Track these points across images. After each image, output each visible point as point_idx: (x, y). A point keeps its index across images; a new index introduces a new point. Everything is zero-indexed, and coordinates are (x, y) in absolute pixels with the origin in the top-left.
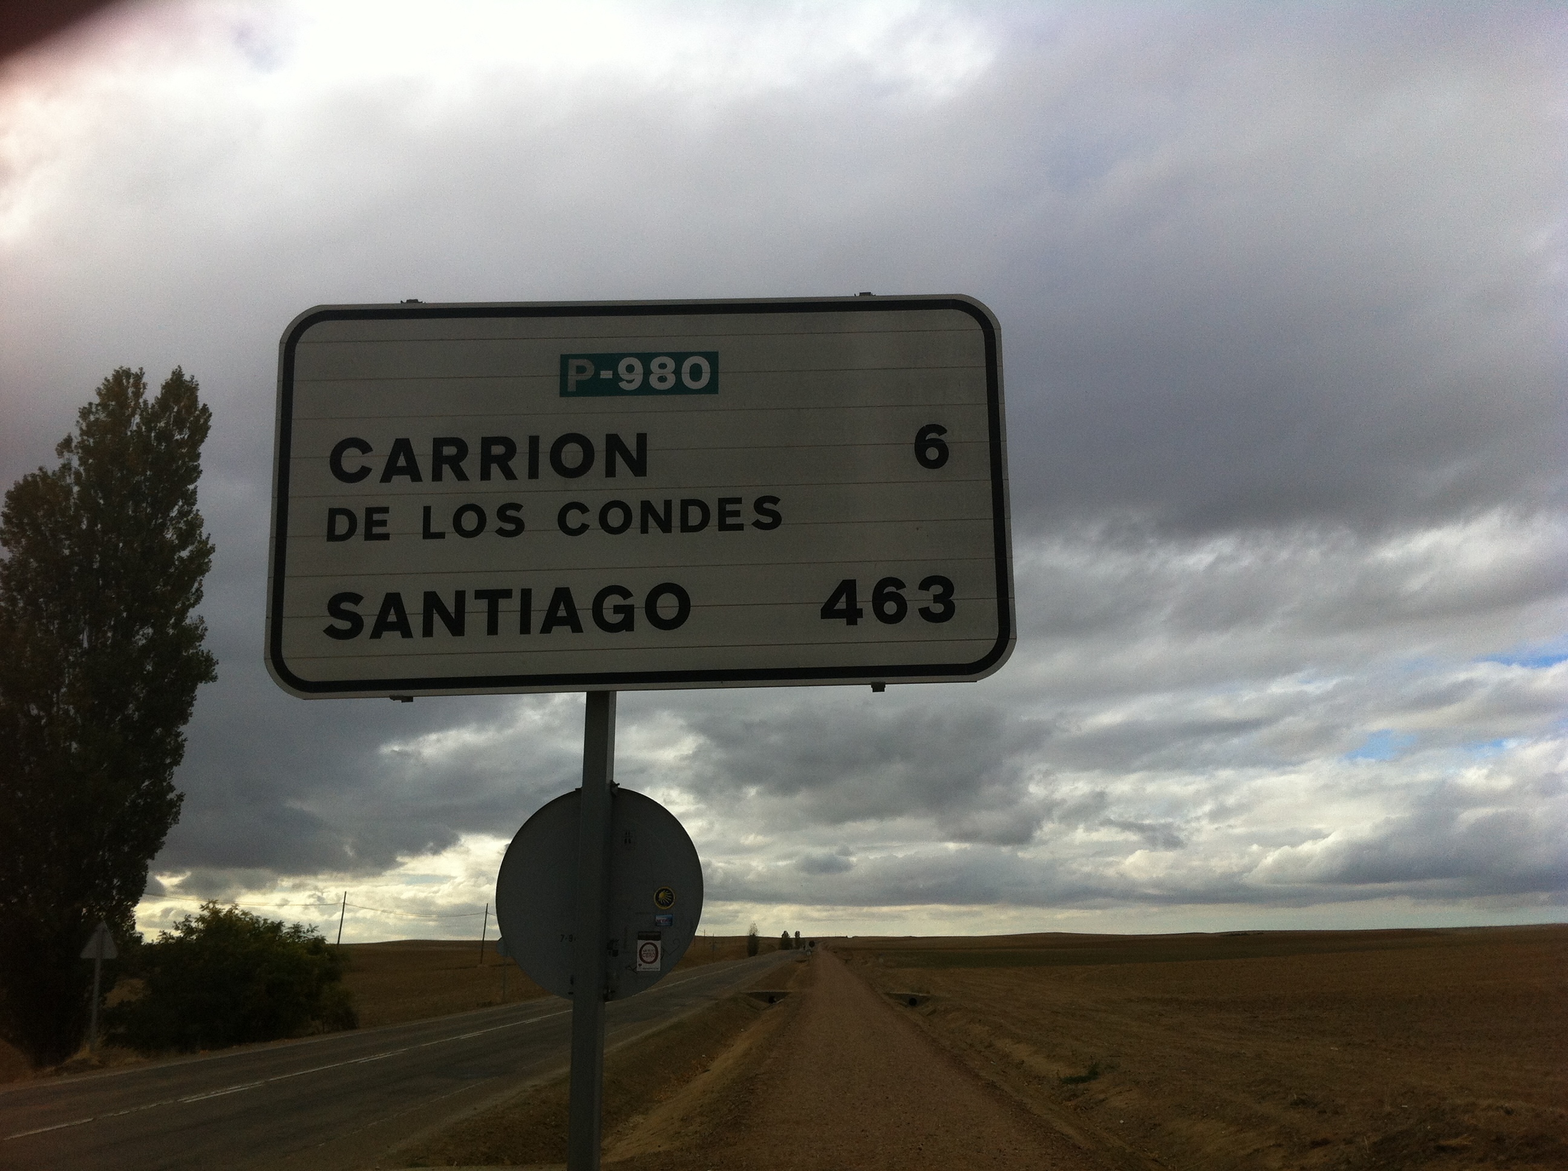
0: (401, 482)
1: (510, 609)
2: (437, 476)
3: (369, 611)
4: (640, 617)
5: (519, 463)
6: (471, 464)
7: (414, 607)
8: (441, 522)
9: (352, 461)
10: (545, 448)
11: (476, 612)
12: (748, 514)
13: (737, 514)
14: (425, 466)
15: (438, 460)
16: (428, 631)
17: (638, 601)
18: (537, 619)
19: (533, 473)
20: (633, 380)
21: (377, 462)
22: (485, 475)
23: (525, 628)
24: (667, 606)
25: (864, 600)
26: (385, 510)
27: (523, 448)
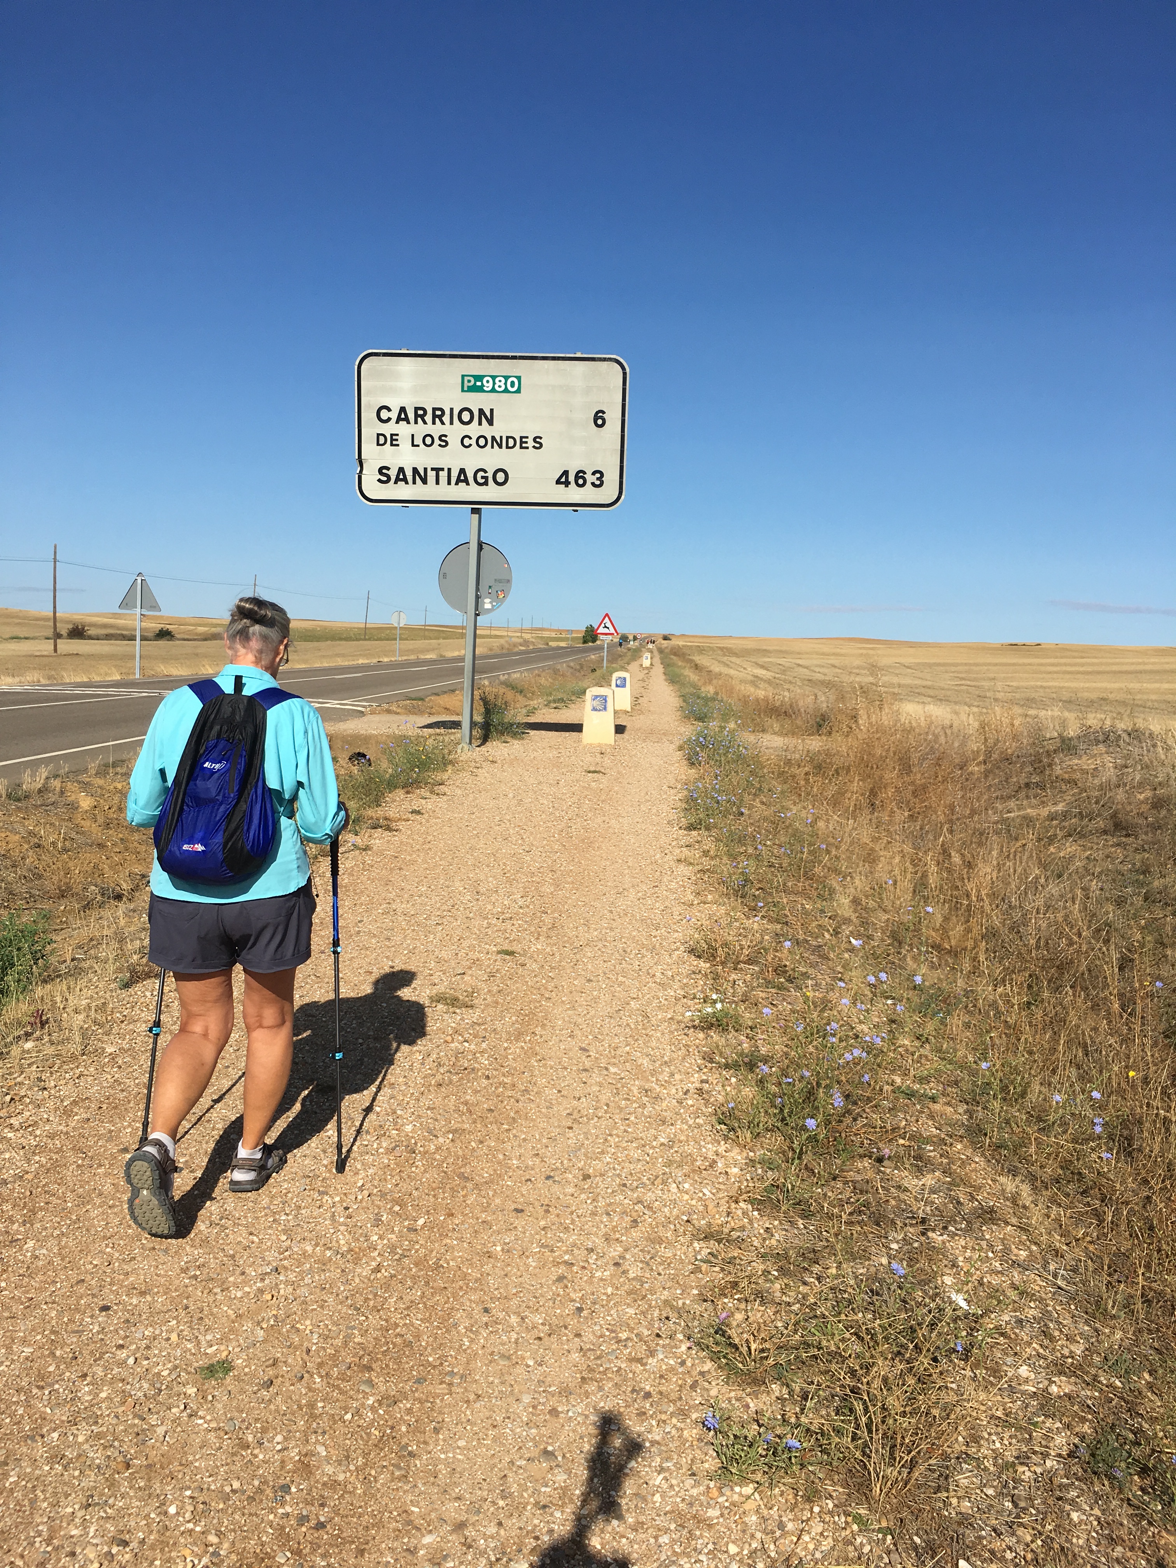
0: (403, 423)
1: (443, 475)
2: (416, 422)
3: (393, 473)
4: (490, 480)
5: (446, 419)
6: (429, 418)
7: (409, 474)
8: (418, 440)
9: (384, 415)
10: (456, 413)
11: (431, 475)
12: (531, 443)
13: (526, 442)
14: (411, 416)
15: (417, 416)
16: (414, 483)
17: (490, 475)
18: (453, 480)
19: (452, 423)
20: (488, 386)
21: (394, 415)
22: (434, 423)
23: (449, 483)
24: (500, 477)
25: (571, 478)
26: (397, 435)
27: (447, 412)
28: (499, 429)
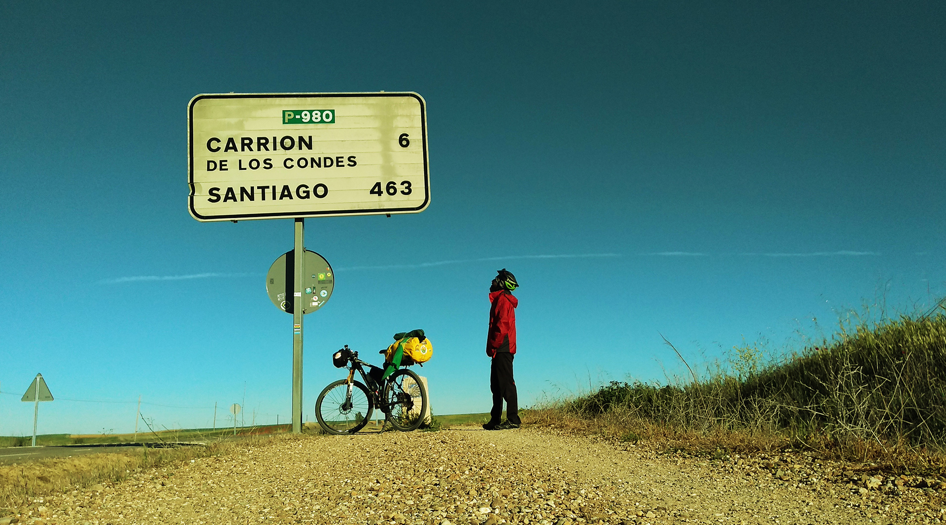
0: (231, 152)
1: (269, 192)
2: (243, 150)
3: (222, 193)
4: (312, 194)
5: (270, 146)
6: (254, 146)
7: (237, 193)
8: (245, 165)
9: (214, 145)
10: (278, 141)
11: (258, 193)
12: (346, 162)
13: (342, 162)
14: (239, 146)
15: (243, 145)
16: (242, 199)
17: (311, 189)
18: (278, 195)
19: (275, 149)
20: (306, 119)
21: (223, 145)
22: (259, 149)
23: (274, 198)
24: (321, 191)
25: (383, 188)
26: (226, 161)
27: (271, 140)
28: (316, 152)
